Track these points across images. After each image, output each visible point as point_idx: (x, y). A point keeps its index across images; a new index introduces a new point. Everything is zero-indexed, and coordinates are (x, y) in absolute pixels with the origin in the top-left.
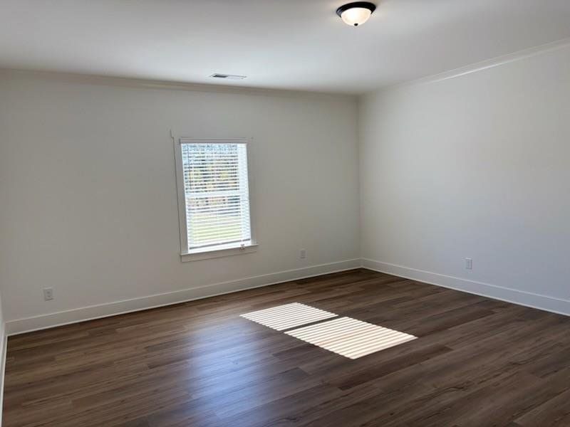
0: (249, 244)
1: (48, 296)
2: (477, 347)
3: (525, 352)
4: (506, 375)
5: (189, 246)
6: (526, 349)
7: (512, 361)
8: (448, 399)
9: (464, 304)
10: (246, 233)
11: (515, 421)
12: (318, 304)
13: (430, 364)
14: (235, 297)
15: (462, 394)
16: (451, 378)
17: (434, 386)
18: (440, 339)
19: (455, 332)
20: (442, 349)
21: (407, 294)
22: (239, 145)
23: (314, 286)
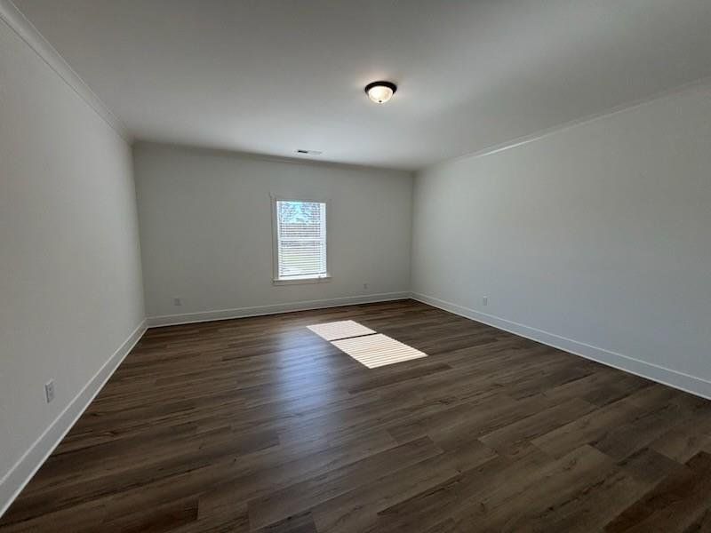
0: (325, 275)
1: (177, 302)
2: (473, 367)
3: (511, 375)
4: (487, 394)
5: (280, 274)
6: (512, 373)
7: (497, 382)
8: (431, 411)
9: (476, 331)
10: (323, 268)
11: (479, 439)
12: (367, 323)
13: (428, 379)
14: (311, 313)
15: (445, 407)
16: (442, 393)
17: (424, 398)
18: (445, 359)
19: (460, 354)
20: (445, 367)
21: (435, 321)
22: (321, 204)
23: (369, 309)
